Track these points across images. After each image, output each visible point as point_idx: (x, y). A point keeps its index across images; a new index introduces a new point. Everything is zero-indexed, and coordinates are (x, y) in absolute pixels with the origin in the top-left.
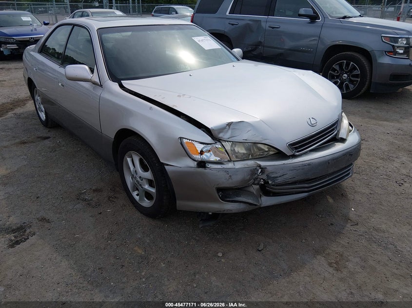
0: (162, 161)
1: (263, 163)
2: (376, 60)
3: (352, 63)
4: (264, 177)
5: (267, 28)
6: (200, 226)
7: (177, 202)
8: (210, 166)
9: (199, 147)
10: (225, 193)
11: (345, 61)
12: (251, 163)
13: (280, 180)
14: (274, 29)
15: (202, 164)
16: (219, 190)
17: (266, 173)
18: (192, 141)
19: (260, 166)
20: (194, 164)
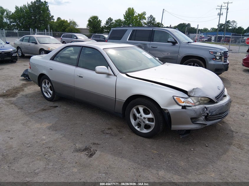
0: (162, 108)
1: (207, 106)
2: (208, 62)
3: (196, 64)
4: (208, 112)
5: (150, 47)
6: (181, 137)
7: (172, 126)
8: (187, 108)
9: (183, 100)
10: (194, 120)
11: (192, 63)
12: (202, 106)
13: (214, 113)
14: (154, 48)
15: (184, 107)
16: (192, 119)
17: (208, 110)
18: (179, 97)
19: (206, 108)
20: (181, 107)
